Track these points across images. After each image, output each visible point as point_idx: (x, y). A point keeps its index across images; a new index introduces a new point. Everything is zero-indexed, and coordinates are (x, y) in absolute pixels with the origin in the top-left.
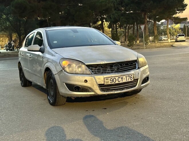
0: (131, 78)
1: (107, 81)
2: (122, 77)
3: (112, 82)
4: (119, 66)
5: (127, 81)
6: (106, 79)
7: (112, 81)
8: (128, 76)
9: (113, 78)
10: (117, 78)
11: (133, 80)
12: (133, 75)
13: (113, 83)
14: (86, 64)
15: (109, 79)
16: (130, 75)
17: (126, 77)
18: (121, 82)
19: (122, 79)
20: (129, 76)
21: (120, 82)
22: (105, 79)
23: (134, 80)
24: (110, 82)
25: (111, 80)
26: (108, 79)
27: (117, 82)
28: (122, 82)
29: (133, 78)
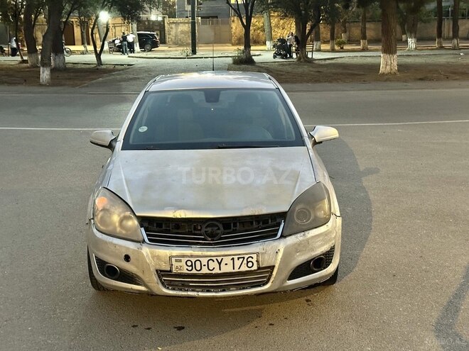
0: (248, 262)
1: (178, 264)
2: (219, 259)
3: (190, 268)
4: (219, 229)
5: (236, 270)
6: (176, 261)
7: (192, 266)
8: (238, 258)
9: (193, 260)
10: (204, 261)
11: (255, 267)
12: (254, 256)
13: (194, 271)
14: (137, 214)
15: (184, 260)
16: (246, 257)
17: (233, 259)
18: (217, 271)
19: (220, 264)
20: (244, 258)
21: (213, 272)
22: (173, 259)
23: (259, 268)
24: (186, 267)
25: (189, 263)
26: (180, 261)
27: (205, 270)
28: (219, 272)
29: (255, 264)
